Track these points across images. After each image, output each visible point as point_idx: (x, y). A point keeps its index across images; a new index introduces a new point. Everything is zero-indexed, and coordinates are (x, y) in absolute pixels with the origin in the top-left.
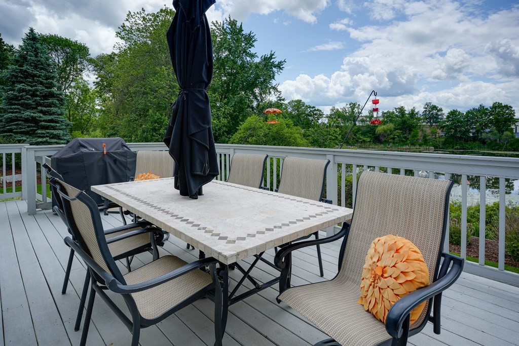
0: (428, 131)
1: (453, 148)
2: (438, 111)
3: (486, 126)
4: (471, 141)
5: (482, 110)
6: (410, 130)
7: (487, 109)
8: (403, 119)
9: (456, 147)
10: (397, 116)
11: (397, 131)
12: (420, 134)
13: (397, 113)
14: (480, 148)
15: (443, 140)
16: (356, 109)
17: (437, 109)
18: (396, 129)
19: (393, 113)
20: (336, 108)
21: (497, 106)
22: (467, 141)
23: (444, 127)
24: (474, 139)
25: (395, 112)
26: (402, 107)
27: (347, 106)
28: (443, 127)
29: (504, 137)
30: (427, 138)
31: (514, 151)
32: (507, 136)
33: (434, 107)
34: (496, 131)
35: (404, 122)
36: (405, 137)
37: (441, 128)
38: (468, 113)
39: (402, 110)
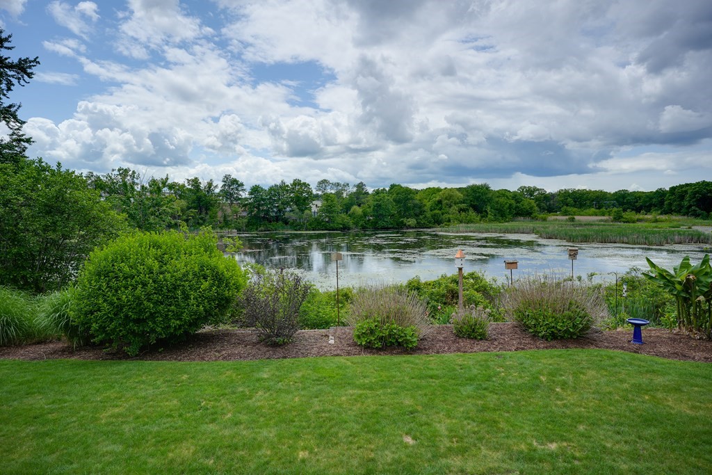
0: (229, 211)
1: (257, 229)
2: (239, 186)
3: (287, 204)
4: (274, 221)
5: (283, 187)
6: (207, 209)
7: (287, 186)
8: (198, 194)
9: (260, 229)
10: (190, 190)
11: (191, 210)
12: (220, 214)
13: (190, 187)
14: (283, 228)
15: (246, 220)
16: (129, 178)
17: (237, 184)
18: (189, 208)
19: (184, 186)
20: (95, 174)
21: (297, 183)
22: (271, 222)
23: (246, 205)
24: (277, 219)
25: (186, 185)
26: (196, 178)
27: (114, 173)
28: (245, 205)
29: (304, 216)
30: (229, 219)
31: (313, 230)
32: (307, 215)
33: (235, 181)
34: (297, 210)
35: (199, 199)
36: (202, 219)
37: (243, 206)
38: (271, 189)
39: (195, 182)
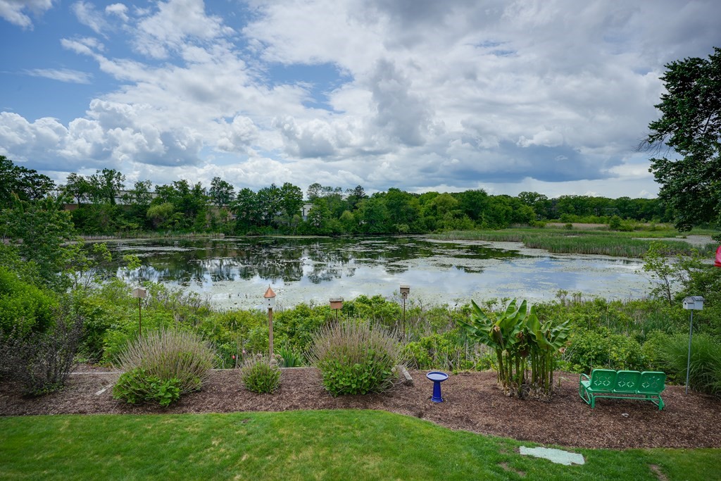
0: (217, 213)
1: (245, 233)
2: (229, 189)
3: (278, 208)
4: (262, 225)
5: (273, 191)
6: (195, 212)
7: (278, 189)
8: (186, 197)
9: (248, 233)
10: (177, 193)
11: (177, 213)
12: (208, 217)
13: (177, 189)
14: (271, 233)
15: (235, 224)
16: (114, 179)
17: (226, 186)
18: (175, 211)
19: (172, 188)
20: (78, 176)
21: (287, 187)
22: (259, 226)
23: (236, 208)
24: (267, 223)
25: (175, 187)
26: (184, 181)
27: (99, 174)
28: (234, 209)
29: (293, 220)
30: (217, 222)
31: (303, 235)
32: (296, 219)
33: (224, 184)
34: (287, 214)
35: (187, 202)
36: (189, 222)
37: (232, 209)
38: (260, 192)
39: (183, 185)
